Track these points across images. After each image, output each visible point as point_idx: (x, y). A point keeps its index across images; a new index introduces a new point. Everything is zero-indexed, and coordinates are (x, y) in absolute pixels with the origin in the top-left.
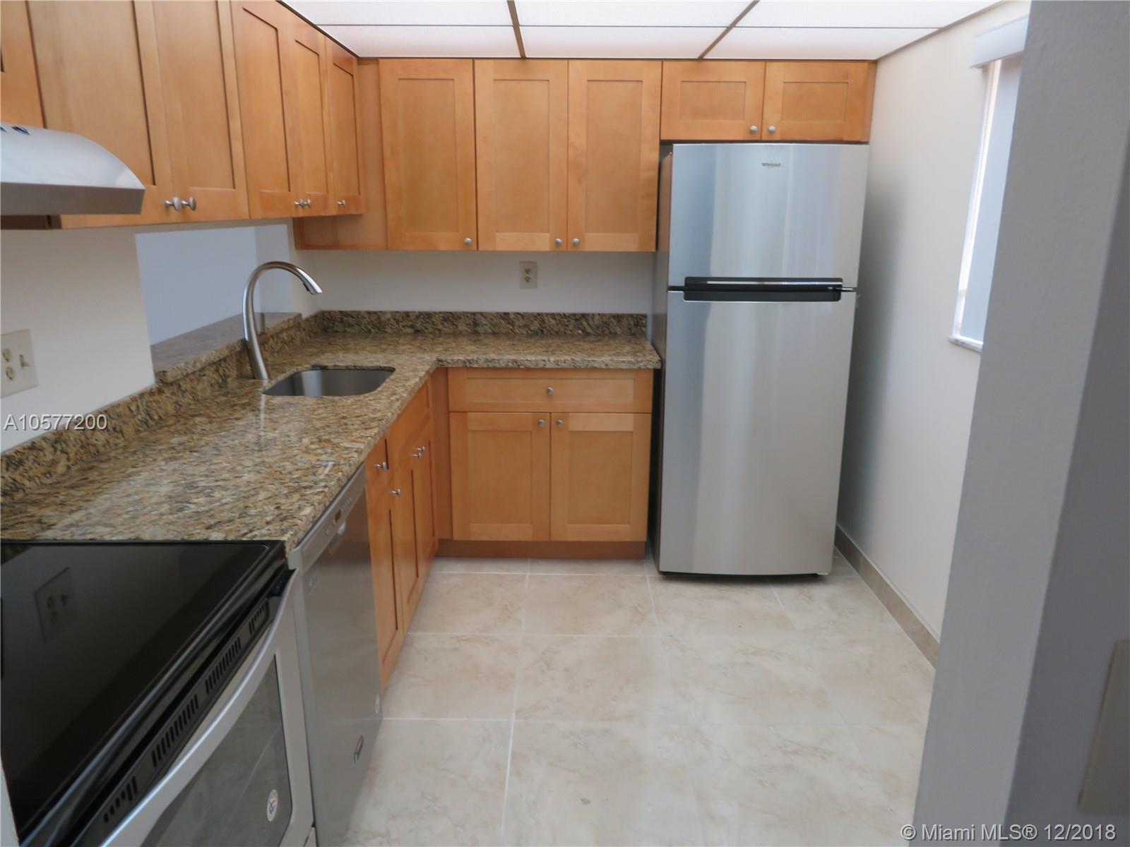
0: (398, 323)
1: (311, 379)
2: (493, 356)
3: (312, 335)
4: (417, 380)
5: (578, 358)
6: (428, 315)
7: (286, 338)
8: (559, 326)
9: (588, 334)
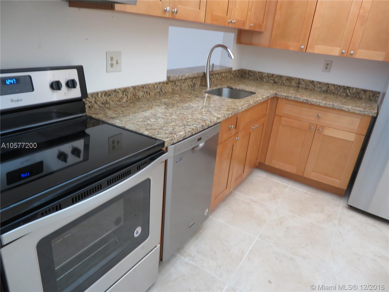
0: (268, 78)
1: (226, 91)
2: (299, 97)
3: (236, 77)
4: (261, 99)
5: (336, 104)
6: (281, 77)
7: (224, 76)
8: (336, 90)
9: (348, 96)
